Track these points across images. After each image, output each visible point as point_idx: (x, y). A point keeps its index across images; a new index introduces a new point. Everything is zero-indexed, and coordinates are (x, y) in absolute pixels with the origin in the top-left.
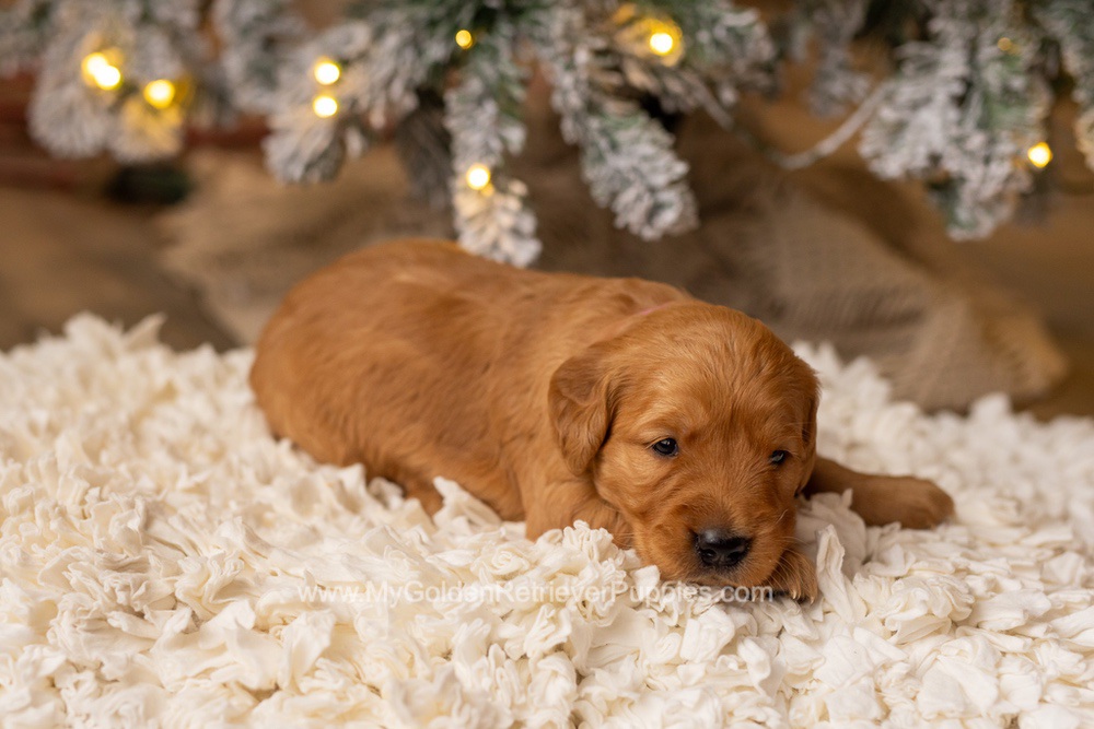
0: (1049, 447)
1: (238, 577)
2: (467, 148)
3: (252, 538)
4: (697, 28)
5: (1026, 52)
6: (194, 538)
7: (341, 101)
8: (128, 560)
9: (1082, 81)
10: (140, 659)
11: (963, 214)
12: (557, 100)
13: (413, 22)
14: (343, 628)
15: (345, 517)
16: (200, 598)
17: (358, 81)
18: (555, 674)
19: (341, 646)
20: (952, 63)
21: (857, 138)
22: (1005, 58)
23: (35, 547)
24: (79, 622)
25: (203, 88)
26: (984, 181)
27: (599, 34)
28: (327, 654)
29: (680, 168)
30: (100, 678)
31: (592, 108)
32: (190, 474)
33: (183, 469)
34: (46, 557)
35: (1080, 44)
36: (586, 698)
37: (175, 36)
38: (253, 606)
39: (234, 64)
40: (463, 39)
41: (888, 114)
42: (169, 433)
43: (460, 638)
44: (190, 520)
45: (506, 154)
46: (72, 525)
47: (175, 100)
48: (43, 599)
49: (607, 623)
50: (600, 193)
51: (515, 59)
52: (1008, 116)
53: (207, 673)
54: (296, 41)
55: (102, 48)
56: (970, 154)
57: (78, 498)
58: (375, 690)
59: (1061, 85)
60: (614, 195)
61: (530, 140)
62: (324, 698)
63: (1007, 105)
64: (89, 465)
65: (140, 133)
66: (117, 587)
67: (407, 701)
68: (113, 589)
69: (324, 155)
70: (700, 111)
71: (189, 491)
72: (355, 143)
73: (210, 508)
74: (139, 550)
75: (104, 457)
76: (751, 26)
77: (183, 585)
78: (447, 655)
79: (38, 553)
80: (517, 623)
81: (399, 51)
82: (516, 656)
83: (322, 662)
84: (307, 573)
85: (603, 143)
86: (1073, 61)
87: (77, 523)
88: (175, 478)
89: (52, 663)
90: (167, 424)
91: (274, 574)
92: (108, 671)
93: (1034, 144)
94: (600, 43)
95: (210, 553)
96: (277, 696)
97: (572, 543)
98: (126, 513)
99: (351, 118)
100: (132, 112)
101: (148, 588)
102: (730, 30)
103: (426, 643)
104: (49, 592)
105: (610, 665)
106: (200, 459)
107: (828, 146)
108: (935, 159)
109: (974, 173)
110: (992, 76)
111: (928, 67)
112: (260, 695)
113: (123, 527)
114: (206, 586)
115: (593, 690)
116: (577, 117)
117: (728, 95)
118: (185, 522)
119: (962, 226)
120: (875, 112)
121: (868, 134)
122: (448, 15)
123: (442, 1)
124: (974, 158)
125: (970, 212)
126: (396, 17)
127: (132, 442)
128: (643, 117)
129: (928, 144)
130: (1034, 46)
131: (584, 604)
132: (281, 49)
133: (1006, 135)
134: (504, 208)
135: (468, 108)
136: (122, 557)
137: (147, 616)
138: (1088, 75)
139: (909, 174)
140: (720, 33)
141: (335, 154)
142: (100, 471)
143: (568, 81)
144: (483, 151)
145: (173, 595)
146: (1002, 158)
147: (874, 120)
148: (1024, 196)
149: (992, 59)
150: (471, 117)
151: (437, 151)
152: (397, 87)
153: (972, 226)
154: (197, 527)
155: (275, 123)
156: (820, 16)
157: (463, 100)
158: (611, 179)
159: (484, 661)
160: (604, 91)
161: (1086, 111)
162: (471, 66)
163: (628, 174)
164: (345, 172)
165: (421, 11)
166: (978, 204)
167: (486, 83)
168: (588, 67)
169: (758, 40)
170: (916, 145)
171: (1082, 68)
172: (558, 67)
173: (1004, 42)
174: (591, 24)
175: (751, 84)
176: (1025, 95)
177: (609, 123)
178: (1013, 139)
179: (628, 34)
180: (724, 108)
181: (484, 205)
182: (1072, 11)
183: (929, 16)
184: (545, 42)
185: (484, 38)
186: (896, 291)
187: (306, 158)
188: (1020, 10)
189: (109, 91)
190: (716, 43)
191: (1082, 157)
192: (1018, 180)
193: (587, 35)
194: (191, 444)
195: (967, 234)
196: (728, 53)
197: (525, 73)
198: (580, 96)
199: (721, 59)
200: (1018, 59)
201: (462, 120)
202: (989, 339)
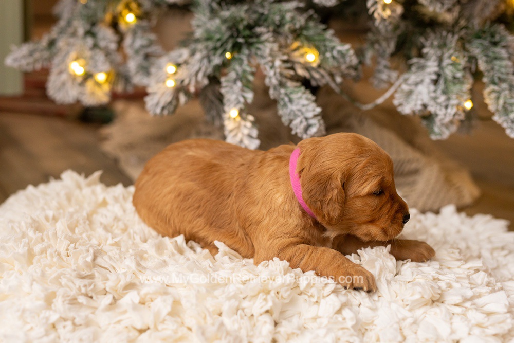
0: (473, 227)
1: (133, 282)
2: (229, 100)
3: (138, 265)
4: (326, 51)
5: (462, 62)
6: (114, 265)
7: (176, 81)
8: (86, 274)
9: (486, 74)
10: (91, 316)
11: (436, 129)
12: (267, 81)
13: (207, 48)
14: (176, 303)
15: (178, 256)
16: (116, 291)
17: (184, 73)
18: (265, 322)
19: (175, 311)
20: (432, 66)
21: (392, 97)
22: (454, 64)
23: (47, 269)
24: (65, 300)
25: (120, 75)
26: (445, 115)
27: (284, 54)
28: (170, 314)
29: (319, 110)
30: (74, 324)
31: (282, 85)
32: (113, 238)
33: (110, 235)
34: (52, 273)
35: (484, 58)
36: (278, 332)
37: (108, 54)
38: (139, 294)
39: (132, 65)
40: (228, 55)
41: (405, 87)
42: (104, 221)
43: (225, 307)
44: (113, 257)
45: (246, 104)
46: (63, 259)
47: (107, 80)
48: (50, 291)
49: (287, 301)
50: (285, 120)
51: (250, 64)
52: (455, 89)
53: (119, 322)
54: (159, 56)
55: (77, 59)
56: (440, 104)
57: (66, 248)
58: (190, 329)
59: (477, 75)
60: (291, 121)
61: (255, 98)
62: (168, 333)
63: (455, 84)
64: (70, 234)
65: (93, 93)
66: (82, 285)
67: (203, 334)
68: (80, 287)
69: (170, 103)
70: (327, 85)
71: (112, 245)
72: (183, 98)
73: (121, 252)
74: (91, 270)
75: (77, 231)
76: (348, 50)
77: (109, 285)
78: (220, 314)
79: (48, 271)
80: (250, 301)
81: (201, 60)
82: (249, 315)
83: (168, 318)
85: (286, 99)
86: (482, 66)
87: (65, 258)
88: (107, 240)
89: (54, 318)
90: (104, 217)
92: (77, 321)
93: (466, 100)
94: (285, 57)
95: (121, 271)
96: (148, 332)
97: (273, 267)
98: (86, 254)
99: (181, 88)
100: (90, 84)
101: (95, 286)
102: (339, 52)
103: (211, 309)
104: (53, 288)
105: (288, 319)
106: (117, 231)
107: (380, 101)
108: (425, 106)
109: (441, 112)
110: (449, 72)
111: (422, 68)
112: (141, 331)
113: (84, 260)
114: (119, 286)
115: (281, 329)
116: (275, 88)
117: (339, 79)
118: (110, 258)
119: (436, 134)
120: (400, 86)
121: (397, 95)
122: (222, 45)
123: (219, 40)
124: (441, 106)
125: (439, 128)
126: (200, 46)
127: (88, 224)
128: (303, 89)
129: (422, 100)
130: (466, 59)
131: (278, 293)
132: (152, 59)
133: (454, 96)
134: (245, 126)
135: (230, 84)
136: (84, 273)
137: (94, 298)
138: (488, 71)
139: (414, 112)
140: (335, 53)
141: (174, 103)
142: (75, 236)
143: (271, 73)
144: (236, 102)
145: (105, 289)
146: (453, 106)
147: (399, 90)
148: (462, 121)
149: (448, 65)
150: (231, 88)
151: (217, 102)
152: (200, 75)
153: (440, 134)
154: (115, 260)
155: (149, 90)
156: (377, 46)
157: (228, 81)
158: (290, 114)
159: (235, 317)
160: (286, 77)
161: (488, 86)
162: (232, 67)
163: (297, 112)
164: (178, 111)
165: (211, 44)
166: (443, 125)
167: (237, 74)
168: (280, 67)
169: (351, 56)
170: (417, 100)
171: (486, 68)
172: (268, 67)
173: (453, 58)
174: (281, 49)
175: (348, 74)
176: (462, 80)
177: (289, 91)
178: (457, 98)
179: (296, 54)
180: (337, 84)
181: (236, 125)
182: (482, 44)
183: (423, 47)
184: (262, 57)
185: (236, 55)
186: (409, 161)
187: (162, 104)
188: (460, 44)
189: (79, 76)
190: (333, 57)
191: (486, 105)
192: (459, 115)
193: (280, 54)
194: (113, 225)
195: (439, 138)
196: (338, 62)
197: (254, 70)
198: (277, 79)
199: (335, 64)
200: (459, 65)
201: (227, 89)
202: (448, 181)
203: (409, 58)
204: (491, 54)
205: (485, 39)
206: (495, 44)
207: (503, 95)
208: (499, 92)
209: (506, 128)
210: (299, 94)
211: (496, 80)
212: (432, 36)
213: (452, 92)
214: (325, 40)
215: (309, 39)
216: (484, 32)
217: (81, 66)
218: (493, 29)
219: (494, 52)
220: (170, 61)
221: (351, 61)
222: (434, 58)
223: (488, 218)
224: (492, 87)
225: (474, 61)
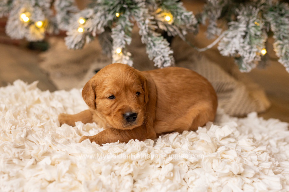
0: (267, 126)
1: (48, 151)
2: (116, 42)
3: (53, 141)
4: (177, 15)
5: (261, 25)
6: (38, 140)
7: (84, 28)
8: (20, 145)
9: (275, 33)
10: (20, 171)
11: (243, 66)
12: (140, 32)
13: (104, 9)
14: (73, 165)
16: (37, 156)
17: (90, 24)
18: (128, 181)
19: (72, 170)
20: (242, 27)
21: (217, 45)
22: (256, 27)
24: (5, 161)
25: (51, 23)
26: (249, 57)
27: (152, 16)
28: (68, 172)
29: (171, 52)
30: (9, 176)
31: (149, 35)
32: (40, 123)
33: (39, 121)
35: (275, 24)
36: (135, 187)
37: (44, 10)
38: (51, 159)
39: (59, 17)
40: (117, 15)
41: (225, 39)
42: (36, 112)
43: (103, 169)
44: (38, 135)
45: (126, 45)
46: (7, 135)
47: (43, 26)
49: (143, 168)
50: (150, 57)
51: (130, 21)
52: (256, 42)
53: (37, 176)
54: (75, 13)
55: (25, 12)
56: (246, 51)
57: (9, 128)
58: (80, 182)
59: (270, 34)
60: (154, 58)
61: (132, 42)
62: (66, 184)
63: (256, 39)
64: (13, 119)
65: (34, 34)
66: (16, 152)
67: (88, 186)
68: (15, 153)
69: (80, 42)
70: (177, 36)
71: (40, 127)
72: (88, 39)
73: (44, 132)
74: (23, 143)
75: (18, 117)
76: (191, 15)
77: (33, 153)
78: (101, 173)
80: (120, 166)
81: (100, 17)
82: (118, 175)
83: (67, 174)
84: (66, 151)
85: (152, 44)
86: (273, 28)
88: (37, 123)
90: (36, 110)
91: (58, 151)
92: (11, 174)
93: (262, 49)
94: (152, 18)
95: (41, 144)
96: (54, 183)
97: (134, 145)
98: (21, 133)
99: (88, 34)
100: (32, 28)
101: (24, 153)
102: (186, 16)
103: (95, 170)
105: (143, 179)
106: (44, 119)
107: (210, 46)
108: (237, 51)
109: (247, 56)
110: (252, 31)
111: (236, 28)
112: (50, 182)
113: (20, 136)
114: (39, 153)
115: (137, 185)
116: (145, 37)
117: (185, 33)
118: (37, 136)
119: (243, 69)
120: (222, 38)
121: (220, 44)
122: (113, 8)
123: (112, 5)
124: (247, 52)
125: (245, 65)
126: (100, 8)
127: (26, 114)
128: (162, 38)
129: (235, 48)
130: (263, 24)
131: (137, 162)
132: (71, 14)
133: (255, 46)
134: (125, 59)
135: (117, 33)
136: (19, 144)
137: (23, 160)
138: (277, 32)
139: (230, 55)
140: (183, 17)
141: (83, 42)
142: (16, 121)
143: (143, 27)
144: (120, 44)
145: (30, 155)
146: (254, 52)
147: (222, 40)
148: (259, 62)
149: (252, 27)
150: (118, 35)
151: (110, 43)
152: (99, 26)
153: (246, 69)
154: (39, 137)
155: (68, 33)
156: (209, 13)
157: (116, 31)
158: (153, 53)
159: (109, 176)
160: (152, 30)
161: (276, 41)
162: (119, 22)
163: (158, 52)
164: (85, 47)
165: (107, 7)
166: (247, 63)
167: (122, 26)
168: (149, 24)
169: (192, 19)
170: (232, 48)
171: (275, 30)
172: (141, 24)
173: (256, 23)
174: (150, 13)
175: (191, 30)
176: (260, 36)
177: (153, 39)
178: (257, 48)
179: (159, 16)
180: (184, 36)
181: (120, 58)
182: (274, 15)
183: (238, 15)
184: (138, 17)
185: (122, 15)
186: (228, 84)
187: (75, 43)
188: (260, 14)
189: (26, 23)
190: (182, 19)
191: (275, 52)
192: (258, 58)
193: (149, 16)
194: (42, 115)
195: (245, 71)
196: (185, 22)
197: (132, 24)
198: (146, 31)
199: (183, 23)
200: (259, 27)
201: (115, 35)
202: (251, 97)
203: (229, 21)
204: (279, 21)
205: (276, 12)
206: (282, 15)
207: (285, 47)
208: (283, 45)
209: (286, 67)
210: (160, 41)
211: (282, 38)
212: (243, 8)
213: (254, 43)
214: (177, 8)
215: (167, 7)
216: (275, 8)
217: (27, 16)
218: (281, 6)
219: (281, 20)
220: (81, 16)
221: (192, 22)
222: (244, 22)
223: (277, 121)
224: (279, 42)
225: (268, 25)
